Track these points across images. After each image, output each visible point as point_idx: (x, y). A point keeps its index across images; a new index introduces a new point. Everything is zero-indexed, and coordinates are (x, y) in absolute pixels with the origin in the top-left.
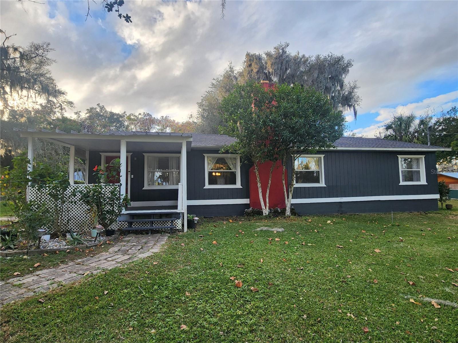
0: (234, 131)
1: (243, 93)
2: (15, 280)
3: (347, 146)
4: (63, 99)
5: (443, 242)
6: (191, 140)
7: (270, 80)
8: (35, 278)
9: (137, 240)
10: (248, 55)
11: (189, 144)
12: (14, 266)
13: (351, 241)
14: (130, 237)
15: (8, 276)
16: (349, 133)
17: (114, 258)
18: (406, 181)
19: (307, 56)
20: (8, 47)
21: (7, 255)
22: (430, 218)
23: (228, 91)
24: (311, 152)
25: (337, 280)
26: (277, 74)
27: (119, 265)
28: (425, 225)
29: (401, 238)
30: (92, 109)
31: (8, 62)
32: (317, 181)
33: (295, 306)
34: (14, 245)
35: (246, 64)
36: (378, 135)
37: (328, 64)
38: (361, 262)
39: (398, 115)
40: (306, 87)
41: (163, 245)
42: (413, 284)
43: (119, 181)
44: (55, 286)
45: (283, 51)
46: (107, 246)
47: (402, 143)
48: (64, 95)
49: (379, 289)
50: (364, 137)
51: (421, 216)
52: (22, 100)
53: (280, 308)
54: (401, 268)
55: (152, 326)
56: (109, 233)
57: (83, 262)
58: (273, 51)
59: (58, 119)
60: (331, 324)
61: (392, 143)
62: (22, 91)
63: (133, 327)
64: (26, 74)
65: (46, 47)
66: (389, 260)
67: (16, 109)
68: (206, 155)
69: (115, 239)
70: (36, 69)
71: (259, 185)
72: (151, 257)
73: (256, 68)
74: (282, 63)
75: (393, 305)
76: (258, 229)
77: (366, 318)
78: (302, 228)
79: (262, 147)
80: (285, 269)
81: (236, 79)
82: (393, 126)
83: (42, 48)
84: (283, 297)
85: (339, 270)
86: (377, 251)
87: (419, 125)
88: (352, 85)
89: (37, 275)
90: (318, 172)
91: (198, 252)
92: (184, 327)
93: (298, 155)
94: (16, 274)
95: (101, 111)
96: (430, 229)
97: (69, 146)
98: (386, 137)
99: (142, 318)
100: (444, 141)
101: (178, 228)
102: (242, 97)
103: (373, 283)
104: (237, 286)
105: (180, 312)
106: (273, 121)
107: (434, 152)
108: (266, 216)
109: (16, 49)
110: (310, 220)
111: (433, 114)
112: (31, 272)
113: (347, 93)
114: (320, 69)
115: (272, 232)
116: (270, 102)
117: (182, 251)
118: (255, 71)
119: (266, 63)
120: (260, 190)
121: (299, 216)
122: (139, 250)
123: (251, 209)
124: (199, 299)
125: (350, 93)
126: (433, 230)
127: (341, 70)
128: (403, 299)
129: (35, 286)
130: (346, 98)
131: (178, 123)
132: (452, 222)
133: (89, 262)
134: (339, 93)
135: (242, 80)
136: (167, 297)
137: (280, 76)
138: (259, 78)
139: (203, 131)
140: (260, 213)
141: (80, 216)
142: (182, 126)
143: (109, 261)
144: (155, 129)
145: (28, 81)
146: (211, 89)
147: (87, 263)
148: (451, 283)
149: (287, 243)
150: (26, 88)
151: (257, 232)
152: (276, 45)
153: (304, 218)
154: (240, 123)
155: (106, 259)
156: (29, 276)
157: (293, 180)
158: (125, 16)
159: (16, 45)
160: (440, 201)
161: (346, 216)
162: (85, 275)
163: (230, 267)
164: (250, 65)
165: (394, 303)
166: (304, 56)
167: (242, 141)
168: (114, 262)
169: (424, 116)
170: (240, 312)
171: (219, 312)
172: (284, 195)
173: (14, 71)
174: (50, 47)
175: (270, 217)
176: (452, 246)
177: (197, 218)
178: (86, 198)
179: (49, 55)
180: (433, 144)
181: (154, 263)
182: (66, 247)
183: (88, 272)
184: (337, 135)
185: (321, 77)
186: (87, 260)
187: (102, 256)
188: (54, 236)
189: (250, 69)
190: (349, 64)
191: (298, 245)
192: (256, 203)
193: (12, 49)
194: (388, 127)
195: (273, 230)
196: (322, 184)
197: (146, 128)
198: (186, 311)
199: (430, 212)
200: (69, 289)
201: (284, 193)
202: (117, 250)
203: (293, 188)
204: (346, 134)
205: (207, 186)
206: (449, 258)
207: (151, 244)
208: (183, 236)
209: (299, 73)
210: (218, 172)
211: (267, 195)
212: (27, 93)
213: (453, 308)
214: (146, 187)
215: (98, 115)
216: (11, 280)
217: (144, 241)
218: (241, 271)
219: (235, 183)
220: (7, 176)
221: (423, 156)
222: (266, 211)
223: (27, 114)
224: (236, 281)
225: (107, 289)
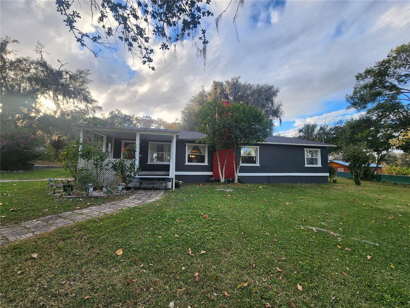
0: (204, 130)
1: (211, 107)
2: (78, 211)
3: (273, 141)
4: (95, 105)
5: (327, 200)
6: (179, 134)
7: (228, 99)
8: (89, 210)
9: (145, 193)
10: (214, 82)
11: (177, 136)
12: (75, 204)
13: (273, 198)
14: (140, 191)
15: (73, 209)
16: (276, 134)
17: (133, 202)
18: (309, 164)
19: (251, 84)
20: (62, 71)
21: (69, 198)
22: (322, 187)
23: (201, 104)
24: (251, 145)
25: (262, 217)
26: (232, 95)
27: (137, 205)
28: (318, 191)
29: (303, 197)
30: (112, 112)
31: (62, 81)
32: (255, 162)
33: (237, 228)
34: (73, 193)
35: (213, 87)
36: (295, 136)
37: (264, 90)
38: (277, 209)
39: (307, 123)
40: (250, 104)
41: (161, 196)
42: (305, 220)
43: (135, 157)
44: (102, 214)
45: (237, 81)
46: (128, 196)
47: (307, 141)
48: (96, 103)
49: (285, 222)
50: (285, 136)
51: (317, 186)
52: (68, 104)
53: (229, 229)
54: (299, 213)
55: (159, 235)
56: (128, 188)
57: (115, 203)
58: (230, 80)
59: (90, 118)
60: (256, 237)
61: (301, 141)
62: (70, 99)
63: (149, 235)
64: (74, 89)
65: (87, 72)
66: (293, 208)
67: (64, 110)
68: (187, 144)
69: (132, 192)
70: (80, 86)
71: (219, 163)
72: (155, 202)
73: (219, 91)
74: (236, 88)
75: (292, 230)
76: (218, 190)
77: (276, 235)
78: (244, 190)
79: (222, 140)
80: (233, 211)
81: (207, 97)
82: (304, 130)
83: (84, 73)
84: (231, 224)
85: (264, 212)
86: (287, 203)
87: (320, 130)
88: (279, 104)
89: (90, 209)
90: (256, 157)
91: (182, 200)
92: (177, 235)
93: (243, 146)
94: (77, 208)
95: (118, 114)
96: (321, 193)
97: (102, 135)
98: (300, 137)
99: (154, 231)
100: (334, 141)
101: (169, 187)
102: (210, 109)
103: (282, 219)
104: (205, 218)
105: (174, 229)
106: (229, 124)
107: (326, 147)
108: (222, 183)
109: (67, 73)
110: (249, 186)
111: (329, 124)
112: (86, 208)
113: (275, 109)
114: (259, 93)
115: (226, 191)
116: (227, 113)
117: (173, 199)
118: (218, 93)
119: (226, 88)
120: (219, 167)
121: (243, 183)
122: (147, 198)
123: (213, 178)
124: (184, 223)
125: (278, 109)
126: (322, 194)
127: (272, 94)
128: (298, 227)
129: (91, 214)
130: (275, 111)
131: (168, 123)
132: (335, 190)
133: (119, 203)
134: (271, 108)
135: (210, 98)
136: (166, 222)
137: (234, 96)
138: (221, 97)
139: (184, 129)
140: (219, 181)
141: (110, 178)
142: (170, 125)
143: (130, 203)
144: (153, 127)
145: (74, 93)
146: (190, 103)
147: (118, 204)
148: (326, 221)
149: (234, 197)
150: (73, 97)
151: (217, 191)
152: (232, 77)
153: (245, 184)
154: (209, 125)
155: (128, 202)
156: (85, 209)
157: (240, 161)
158: (152, 67)
159: (67, 70)
160: (330, 177)
161: (272, 184)
162: (118, 209)
163: (201, 209)
164: (216, 89)
165: (292, 229)
166: (249, 84)
167: (209, 136)
168: (134, 204)
169: (323, 125)
170: (207, 230)
171: (195, 230)
172: (234, 170)
173: (66, 86)
174: (89, 72)
175: (225, 183)
176: (331, 202)
177: (181, 182)
178: (114, 167)
179: (89, 77)
180: (326, 142)
181: (157, 205)
182: (104, 195)
183: (120, 208)
184: (267, 135)
185: (259, 98)
186: (118, 203)
187: (126, 200)
188: (95, 189)
189: (215, 91)
190: (277, 91)
191: (241, 199)
192: (216, 175)
193: (64, 72)
194: (301, 131)
195: (227, 190)
196: (258, 164)
197: (148, 125)
198: (177, 229)
199: (323, 184)
200: (110, 216)
201: (234, 168)
202: (134, 198)
203: (239, 166)
204: (274, 134)
205: (187, 163)
206: (328, 208)
207: (154, 195)
208: (173, 192)
209: (246, 94)
210: (194, 155)
211: (224, 170)
212: (73, 100)
213: (324, 232)
214: (149, 163)
215: (116, 116)
216: (75, 211)
217: (150, 193)
218: (207, 211)
219: (204, 162)
220: (65, 152)
221: (320, 150)
222: (223, 180)
223: (72, 114)
224: (205, 216)
225: (132, 217)
